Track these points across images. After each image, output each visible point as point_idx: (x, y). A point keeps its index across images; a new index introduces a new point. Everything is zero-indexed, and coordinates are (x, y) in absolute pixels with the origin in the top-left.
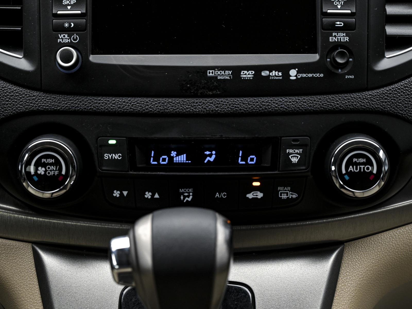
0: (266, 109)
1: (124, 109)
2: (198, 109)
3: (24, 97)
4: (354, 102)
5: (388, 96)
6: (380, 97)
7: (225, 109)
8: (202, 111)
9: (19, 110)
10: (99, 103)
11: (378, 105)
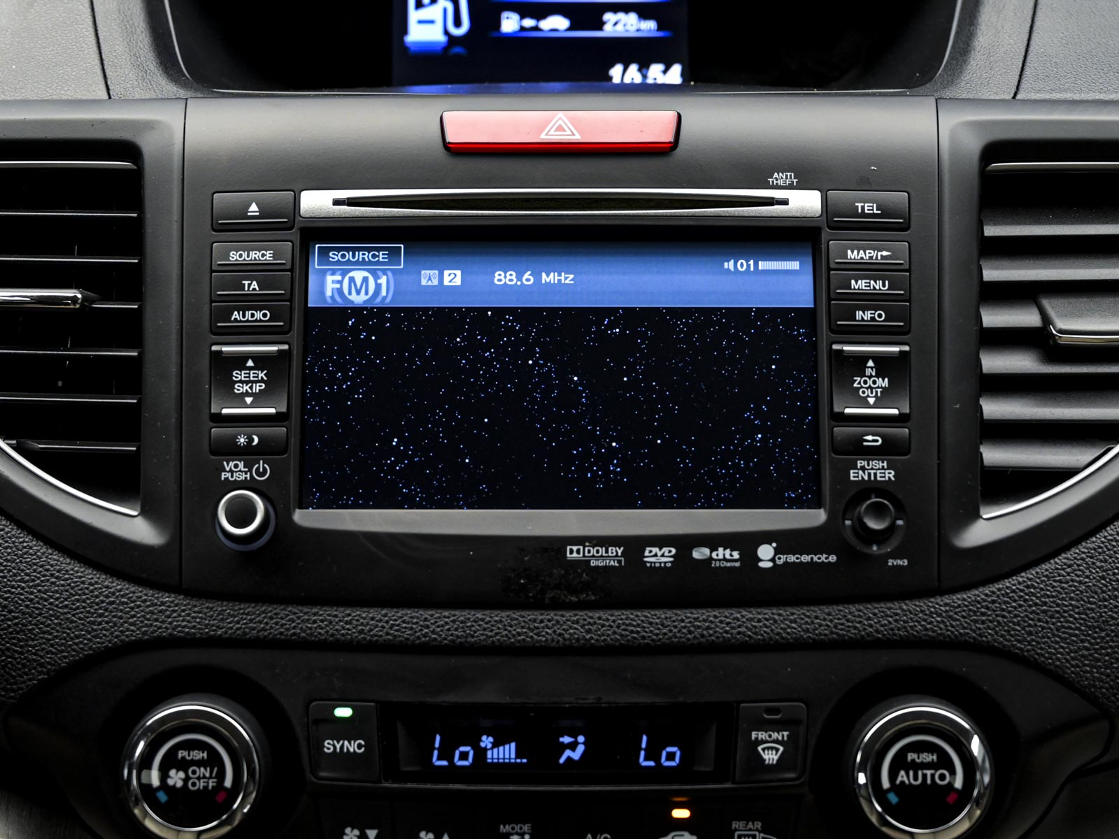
0: (703, 636)
1: (372, 636)
2: (544, 636)
3: (139, 606)
4: (908, 622)
5: (987, 608)
6: (970, 610)
7: (608, 635)
8: (553, 640)
9: (127, 636)
10: (315, 622)
11: (964, 628)
